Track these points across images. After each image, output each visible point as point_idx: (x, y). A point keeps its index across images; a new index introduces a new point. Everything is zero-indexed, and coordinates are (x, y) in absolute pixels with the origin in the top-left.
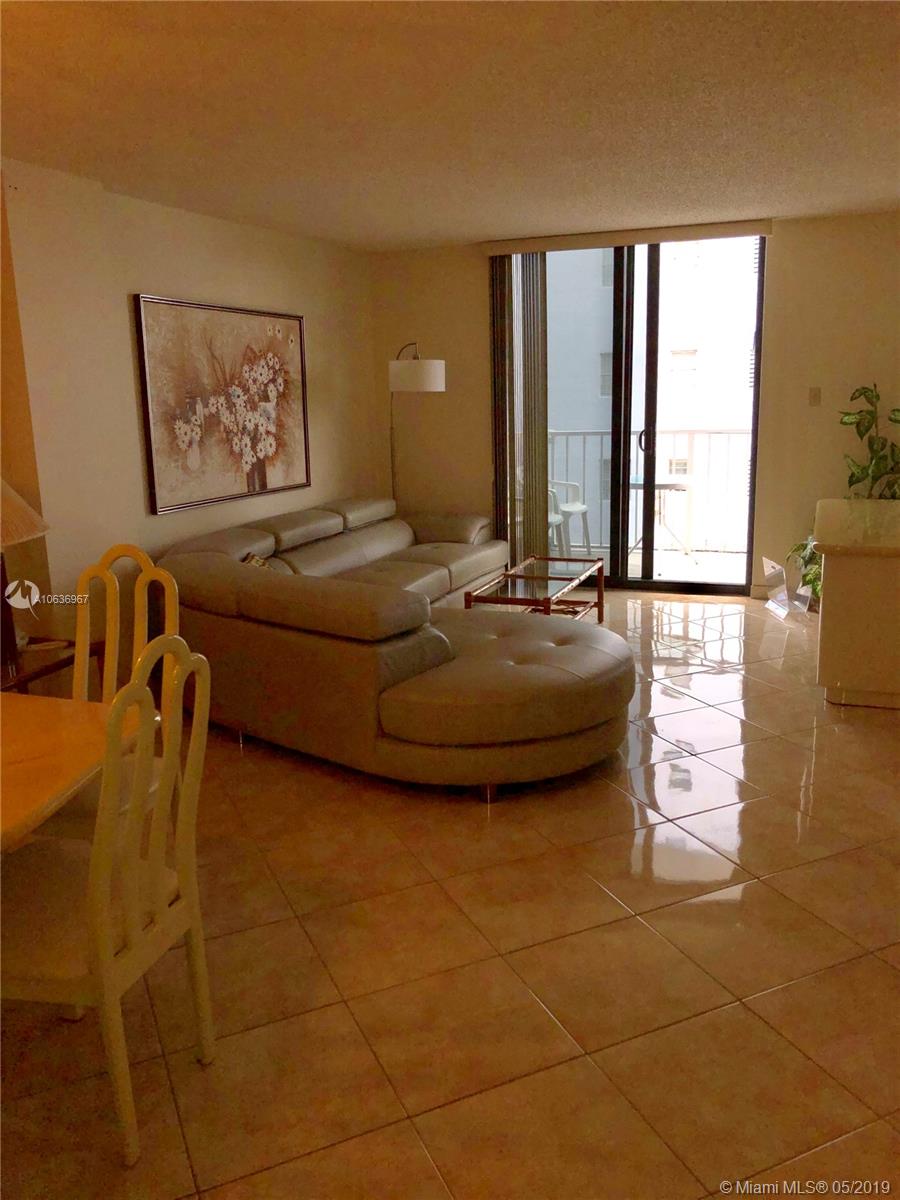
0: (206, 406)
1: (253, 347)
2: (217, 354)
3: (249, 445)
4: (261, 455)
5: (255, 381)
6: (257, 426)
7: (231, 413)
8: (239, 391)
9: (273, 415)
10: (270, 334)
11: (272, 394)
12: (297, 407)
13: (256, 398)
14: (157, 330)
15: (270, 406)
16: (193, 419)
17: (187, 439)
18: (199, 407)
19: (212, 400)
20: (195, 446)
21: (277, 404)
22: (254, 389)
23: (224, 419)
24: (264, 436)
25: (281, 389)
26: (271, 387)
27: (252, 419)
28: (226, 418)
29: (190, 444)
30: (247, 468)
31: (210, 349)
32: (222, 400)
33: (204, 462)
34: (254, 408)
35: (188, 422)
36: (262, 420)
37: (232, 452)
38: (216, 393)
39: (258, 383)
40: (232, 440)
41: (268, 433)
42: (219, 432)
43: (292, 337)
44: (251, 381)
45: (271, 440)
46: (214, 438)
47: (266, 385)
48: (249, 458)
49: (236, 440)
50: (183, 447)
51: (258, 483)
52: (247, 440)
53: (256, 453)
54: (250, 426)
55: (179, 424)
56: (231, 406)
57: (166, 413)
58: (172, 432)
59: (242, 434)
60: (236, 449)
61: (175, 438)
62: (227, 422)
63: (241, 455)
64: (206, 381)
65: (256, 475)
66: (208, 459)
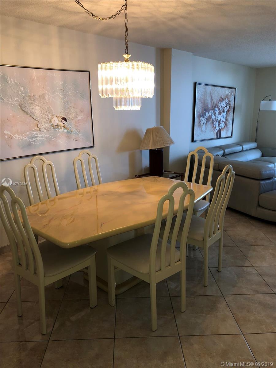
0: (208, 113)
1: (222, 97)
2: (213, 99)
3: (218, 125)
5: (221, 107)
6: (220, 119)
7: (214, 115)
8: (217, 109)
9: (225, 116)
10: (227, 93)
11: (225, 110)
12: (231, 114)
13: (221, 112)
14: (199, 92)
15: (224, 114)
17: (203, 122)
18: (207, 113)
19: (210, 112)
20: (205, 124)
21: (226, 113)
22: (221, 109)
23: (212, 117)
24: (222, 122)
25: (228, 109)
26: (225, 108)
27: (220, 117)
28: (213, 117)
30: (216, 131)
31: (211, 97)
32: (213, 112)
33: (206, 129)
34: (220, 114)
35: (204, 117)
36: (222, 118)
37: (213, 126)
38: (211, 109)
39: (222, 107)
41: (223, 121)
42: (211, 120)
43: (232, 94)
44: (220, 107)
45: (224, 123)
46: (209, 122)
47: (224, 108)
48: (217, 128)
49: (215, 123)
50: (202, 124)
51: (219, 136)
52: (217, 123)
53: (219, 127)
54: (219, 119)
55: (202, 118)
56: (215, 113)
57: (199, 115)
58: (200, 120)
59: (216, 121)
60: (214, 125)
61: (200, 122)
62: (213, 118)
63: (215, 127)
64: (209, 106)
65: (218, 133)
66: (207, 128)
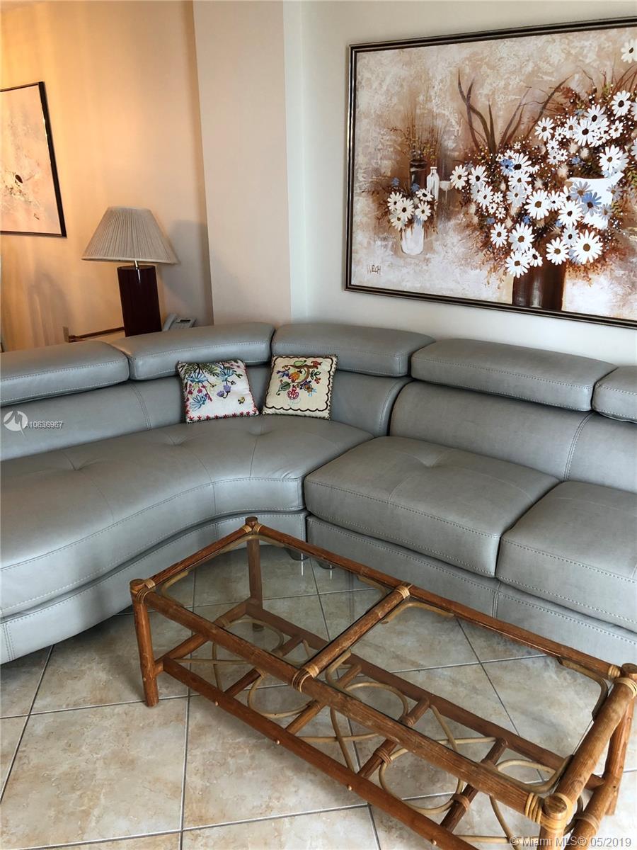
0: (445, 176)
3: (529, 238)
4: (557, 259)
5: (564, 144)
6: (554, 215)
7: (496, 189)
8: (521, 159)
9: (605, 200)
13: (563, 171)
15: (601, 186)
16: (419, 193)
17: (405, 217)
18: (433, 179)
19: (460, 170)
20: (418, 228)
21: (623, 183)
22: (557, 156)
23: (478, 197)
24: (570, 230)
28: (484, 196)
29: (411, 222)
30: (519, 271)
31: (467, 98)
32: (480, 171)
33: (429, 248)
35: (410, 195)
36: (576, 208)
37: (487, 244)
38: (469, 160)
39: (573, 149)
40: (491, 227)
41: (582, 227)
42: (466, 213)
44: (554, 143)
45: (589, 238)
46: (453, 222)
48: (524, 258)
49: (499, 228)
50: (398, 225)
52: (525, 231)
53: (544, 253)
55: (395, 197)
56: (496, 180)
58: (382, 206)
59: (515, 221)
60: (498, 241)
61: (387, 212)
62: (484, 203)
63: (507, 250)
65: (536, 285)
66: (437, 245)
